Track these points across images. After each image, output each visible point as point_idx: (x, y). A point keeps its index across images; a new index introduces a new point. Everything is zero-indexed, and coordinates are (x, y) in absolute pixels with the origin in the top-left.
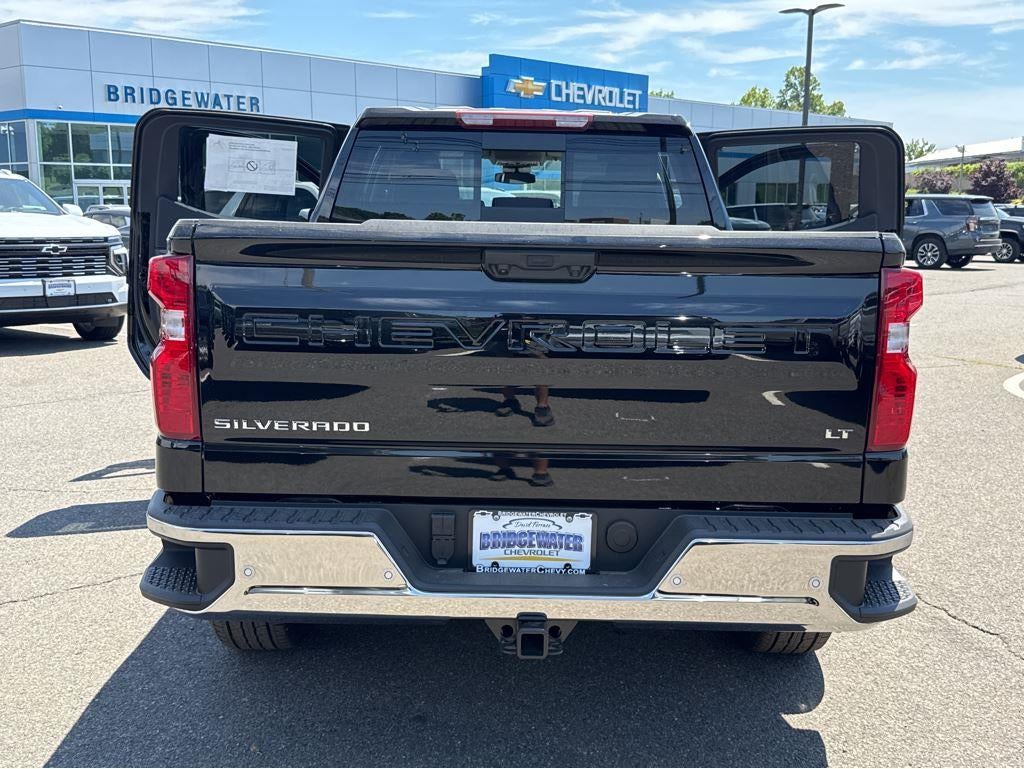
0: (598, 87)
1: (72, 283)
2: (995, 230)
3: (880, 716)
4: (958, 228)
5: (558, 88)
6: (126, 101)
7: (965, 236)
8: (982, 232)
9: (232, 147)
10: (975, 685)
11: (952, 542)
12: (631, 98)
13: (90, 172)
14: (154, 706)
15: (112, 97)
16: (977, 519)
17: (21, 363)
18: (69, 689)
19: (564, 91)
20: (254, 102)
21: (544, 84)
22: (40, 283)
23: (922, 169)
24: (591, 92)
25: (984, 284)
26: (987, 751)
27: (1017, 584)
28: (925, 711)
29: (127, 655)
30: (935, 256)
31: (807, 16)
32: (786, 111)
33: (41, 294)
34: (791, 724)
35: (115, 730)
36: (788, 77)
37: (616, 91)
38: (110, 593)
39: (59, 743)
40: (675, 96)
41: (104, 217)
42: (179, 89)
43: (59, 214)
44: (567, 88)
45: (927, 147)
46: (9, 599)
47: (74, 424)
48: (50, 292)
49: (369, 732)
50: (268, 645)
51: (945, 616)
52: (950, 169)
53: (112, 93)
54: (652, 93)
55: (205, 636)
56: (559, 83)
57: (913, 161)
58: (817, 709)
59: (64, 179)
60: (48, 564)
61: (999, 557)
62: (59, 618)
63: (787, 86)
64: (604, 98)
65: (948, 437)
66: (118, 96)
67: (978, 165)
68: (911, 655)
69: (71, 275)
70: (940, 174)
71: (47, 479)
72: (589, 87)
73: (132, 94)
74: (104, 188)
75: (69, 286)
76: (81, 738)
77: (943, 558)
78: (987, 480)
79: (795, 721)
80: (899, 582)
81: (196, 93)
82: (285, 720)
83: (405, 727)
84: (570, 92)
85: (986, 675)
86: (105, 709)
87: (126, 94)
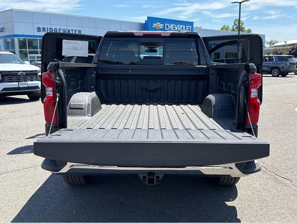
0: (179, 26)
1: (27, 83)
2: (294, 65)
3: (253, 202)
4: (284, 65)
5: (167, 26)
6: (43, 32)
7: (286, 67)
8: (291, 66)
9: (70, 43)
10: (281, 194)
11: (277, 154)
12: (188, 29)
13: (33, 52)
14: (46, 201)
15: (39, 30)
16: (285, 147)
17: (12, 106)
18: (23, 196)
19: (169, 27)
20: (80, 31)
21: (163, 25)
22: (18, 84)
23: (274, 48)
24: (177, 27)
25: (292, 81)
26: (284, 212)
27: (295, 165)
28: (266, 201)
29: (40, 187)
30: (277, 73)
31: (239, 4)
32: (234, 32)
33: (18, 87)
34: (227, 204)
35: (35, 207)
36: (235, 22)
37: (184, 26)
38: (35, 170)
39: (20, 211)
40: (201, 28)
41: (36, 65)
42: (58, 28)
43: (23, 64)
44: (170, 26)
45: (275, 42)
46: (7, 172)
47: (27, 123)
48: (20, 86)
49: (107, 207)
50: (79, 183)
51: (274, 174)
52: (282, 48)
53: (39, 29)
54: (195, 27)
55: (62, 181)
56: (167, 24)
57: (272, 46)
58: (235, 200)
59: (26, 55)
60: (18, 162)
61: (290, 158)
62: (21, 176)
63: (234, 24)
64: (181, 29)
65: (278, 124)
66: (40, 30)
67: (290, 47)
68: (263, 185)
69: (26, 81)
70: (279, 49)
71: (19, 138)
72: (176, 26)
73: (45, 30)
74: (37, 57)
75: (26, 84)
76: (26, 209)
77: (274, 158)
78: (289, 136)
79: (229, 204)
80: (256, 163)
81: (63, 29)
82: (83, 204)
83: (117, 206)
84: (171, 27)
85: (285, 191)
86: (33, 201)
87: (43, 30)
